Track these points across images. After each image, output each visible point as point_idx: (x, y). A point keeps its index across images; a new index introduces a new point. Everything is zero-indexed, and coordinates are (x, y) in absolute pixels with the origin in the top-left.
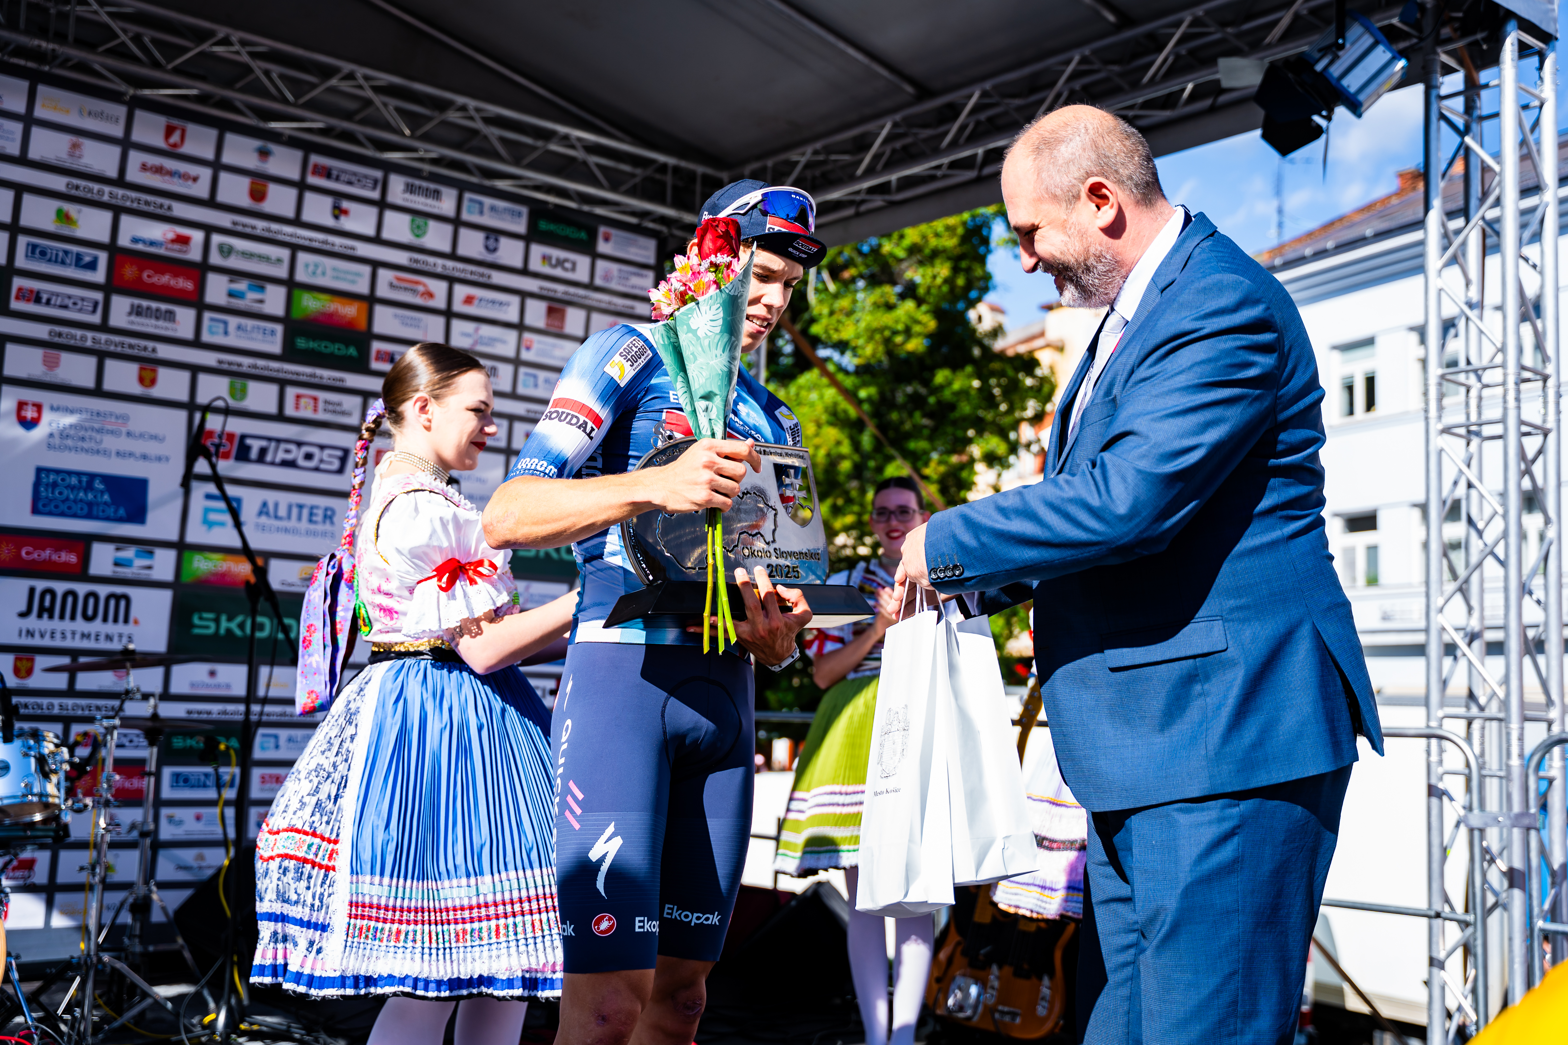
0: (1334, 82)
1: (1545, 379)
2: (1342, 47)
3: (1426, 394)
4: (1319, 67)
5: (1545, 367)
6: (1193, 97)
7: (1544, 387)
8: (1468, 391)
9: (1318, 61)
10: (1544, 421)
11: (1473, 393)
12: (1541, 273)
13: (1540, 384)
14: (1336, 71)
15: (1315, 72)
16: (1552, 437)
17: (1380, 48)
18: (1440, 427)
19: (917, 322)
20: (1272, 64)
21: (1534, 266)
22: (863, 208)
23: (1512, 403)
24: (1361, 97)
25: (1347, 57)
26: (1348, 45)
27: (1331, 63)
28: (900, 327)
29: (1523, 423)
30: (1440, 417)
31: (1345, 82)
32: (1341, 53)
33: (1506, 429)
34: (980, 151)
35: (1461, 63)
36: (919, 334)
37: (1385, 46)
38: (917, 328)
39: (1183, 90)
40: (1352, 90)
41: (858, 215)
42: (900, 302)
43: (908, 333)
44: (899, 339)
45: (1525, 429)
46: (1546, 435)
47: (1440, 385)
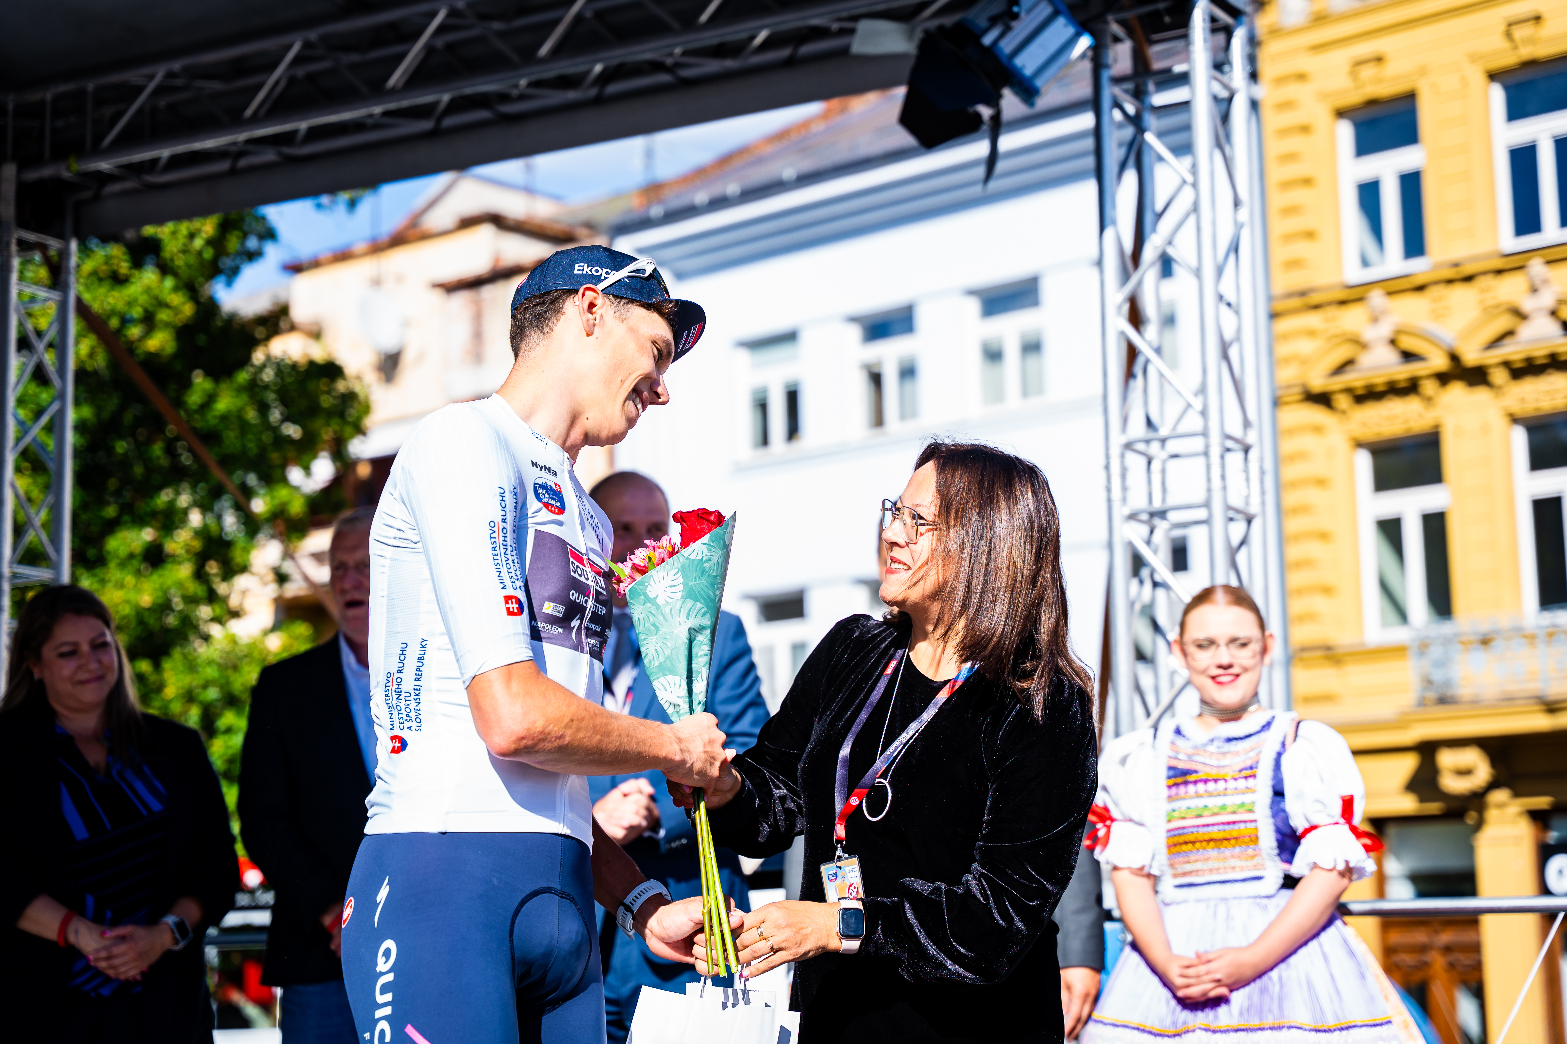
0: (1004, 60)
1: (1247, 450)
2: (1016, 16)
3: (1107, 467)
4: (987, 40)
5: (1245, 434)
6: (767, 45)
7: (1246, 459)
8: (1149, 463)
9: (985, 31)
10: (1247, 503)
11: (1156, 466)
12: (1237, 312)
13: (1240, 455)
14: (1007, 46)
15: (981, 46)
16: (1256, 524)
17: (1061, 21)
18: (1127, 511)
19: (162, 304)
20: (928, 34)
21: (1229, 305)
22: (243, 163)
23: (1216, 482)
24: (1039, 83)
25: (1021, 29)
26: (1023, 14)
27: (1002, 35)
28: (137, 312)
29: (1229, 508)
30: (1124, 500)
31: (1019, 61)
32: (1014, 24)
33: (1210, 515)
34: (446, 98)
35: (1131, 34)
36: (167, 325)
37: (1067, 17)
38: (163, 316)
39: (753, 37)
40: (1028, 71)
41: (233, 172)
42: (136, 273)
43: (149, 321)
44: (135, 332)
45: (1231, 514)
46: (1249, 522)
47: (1122, 456)
